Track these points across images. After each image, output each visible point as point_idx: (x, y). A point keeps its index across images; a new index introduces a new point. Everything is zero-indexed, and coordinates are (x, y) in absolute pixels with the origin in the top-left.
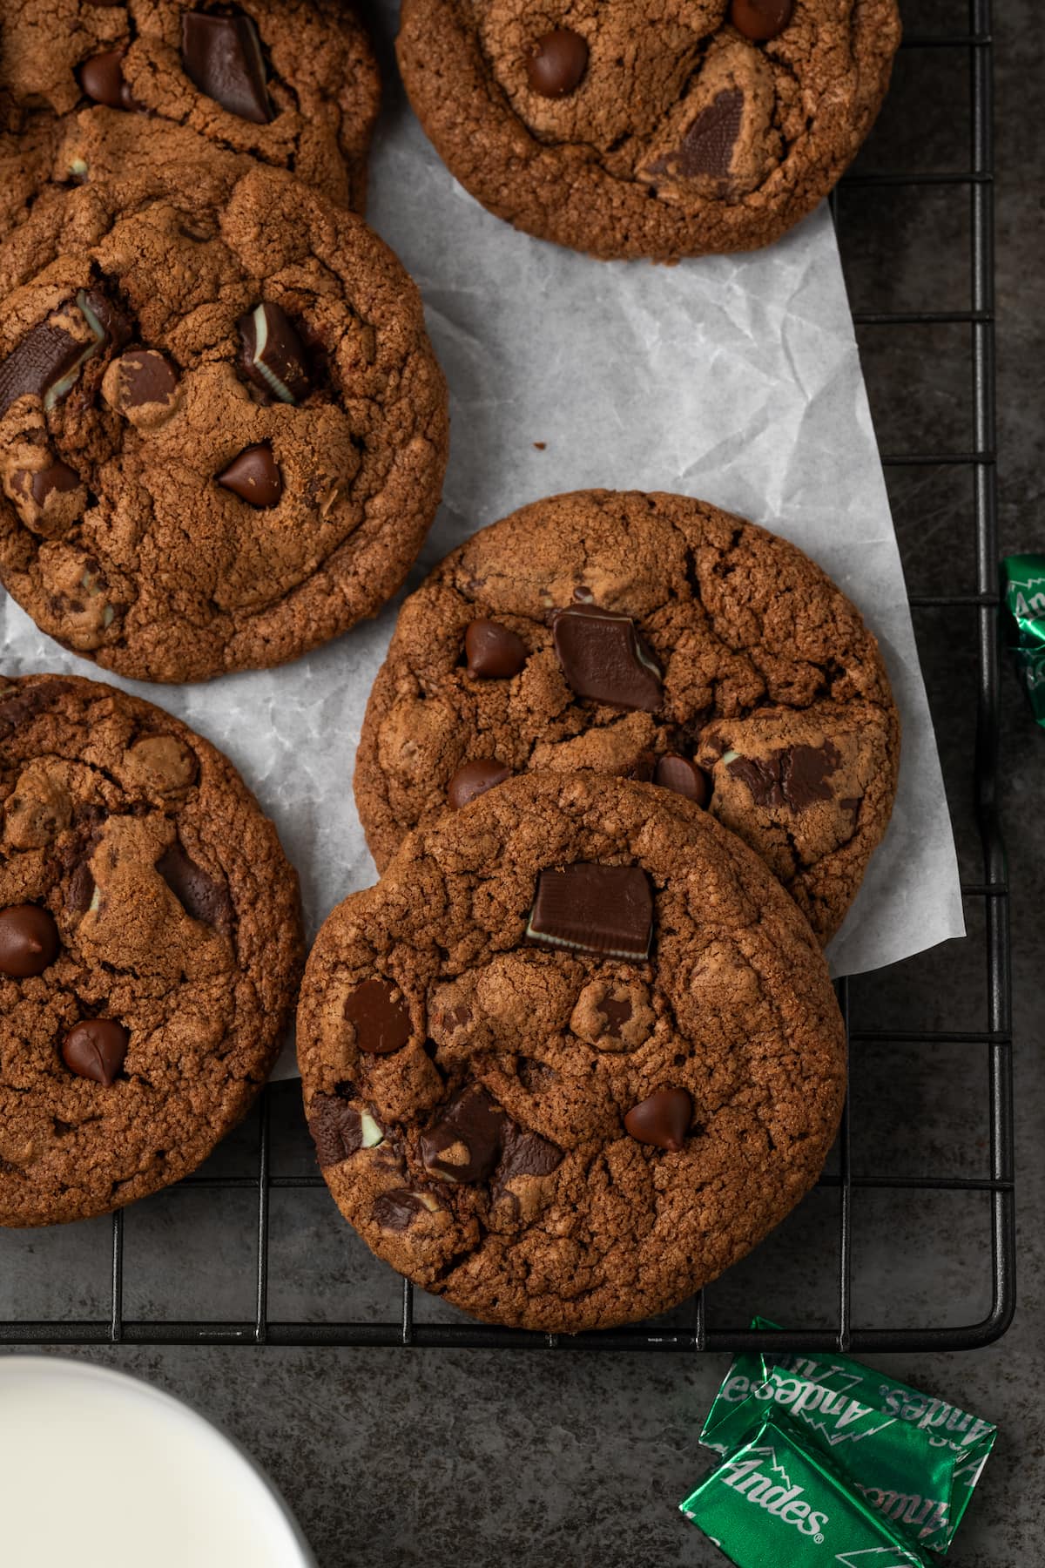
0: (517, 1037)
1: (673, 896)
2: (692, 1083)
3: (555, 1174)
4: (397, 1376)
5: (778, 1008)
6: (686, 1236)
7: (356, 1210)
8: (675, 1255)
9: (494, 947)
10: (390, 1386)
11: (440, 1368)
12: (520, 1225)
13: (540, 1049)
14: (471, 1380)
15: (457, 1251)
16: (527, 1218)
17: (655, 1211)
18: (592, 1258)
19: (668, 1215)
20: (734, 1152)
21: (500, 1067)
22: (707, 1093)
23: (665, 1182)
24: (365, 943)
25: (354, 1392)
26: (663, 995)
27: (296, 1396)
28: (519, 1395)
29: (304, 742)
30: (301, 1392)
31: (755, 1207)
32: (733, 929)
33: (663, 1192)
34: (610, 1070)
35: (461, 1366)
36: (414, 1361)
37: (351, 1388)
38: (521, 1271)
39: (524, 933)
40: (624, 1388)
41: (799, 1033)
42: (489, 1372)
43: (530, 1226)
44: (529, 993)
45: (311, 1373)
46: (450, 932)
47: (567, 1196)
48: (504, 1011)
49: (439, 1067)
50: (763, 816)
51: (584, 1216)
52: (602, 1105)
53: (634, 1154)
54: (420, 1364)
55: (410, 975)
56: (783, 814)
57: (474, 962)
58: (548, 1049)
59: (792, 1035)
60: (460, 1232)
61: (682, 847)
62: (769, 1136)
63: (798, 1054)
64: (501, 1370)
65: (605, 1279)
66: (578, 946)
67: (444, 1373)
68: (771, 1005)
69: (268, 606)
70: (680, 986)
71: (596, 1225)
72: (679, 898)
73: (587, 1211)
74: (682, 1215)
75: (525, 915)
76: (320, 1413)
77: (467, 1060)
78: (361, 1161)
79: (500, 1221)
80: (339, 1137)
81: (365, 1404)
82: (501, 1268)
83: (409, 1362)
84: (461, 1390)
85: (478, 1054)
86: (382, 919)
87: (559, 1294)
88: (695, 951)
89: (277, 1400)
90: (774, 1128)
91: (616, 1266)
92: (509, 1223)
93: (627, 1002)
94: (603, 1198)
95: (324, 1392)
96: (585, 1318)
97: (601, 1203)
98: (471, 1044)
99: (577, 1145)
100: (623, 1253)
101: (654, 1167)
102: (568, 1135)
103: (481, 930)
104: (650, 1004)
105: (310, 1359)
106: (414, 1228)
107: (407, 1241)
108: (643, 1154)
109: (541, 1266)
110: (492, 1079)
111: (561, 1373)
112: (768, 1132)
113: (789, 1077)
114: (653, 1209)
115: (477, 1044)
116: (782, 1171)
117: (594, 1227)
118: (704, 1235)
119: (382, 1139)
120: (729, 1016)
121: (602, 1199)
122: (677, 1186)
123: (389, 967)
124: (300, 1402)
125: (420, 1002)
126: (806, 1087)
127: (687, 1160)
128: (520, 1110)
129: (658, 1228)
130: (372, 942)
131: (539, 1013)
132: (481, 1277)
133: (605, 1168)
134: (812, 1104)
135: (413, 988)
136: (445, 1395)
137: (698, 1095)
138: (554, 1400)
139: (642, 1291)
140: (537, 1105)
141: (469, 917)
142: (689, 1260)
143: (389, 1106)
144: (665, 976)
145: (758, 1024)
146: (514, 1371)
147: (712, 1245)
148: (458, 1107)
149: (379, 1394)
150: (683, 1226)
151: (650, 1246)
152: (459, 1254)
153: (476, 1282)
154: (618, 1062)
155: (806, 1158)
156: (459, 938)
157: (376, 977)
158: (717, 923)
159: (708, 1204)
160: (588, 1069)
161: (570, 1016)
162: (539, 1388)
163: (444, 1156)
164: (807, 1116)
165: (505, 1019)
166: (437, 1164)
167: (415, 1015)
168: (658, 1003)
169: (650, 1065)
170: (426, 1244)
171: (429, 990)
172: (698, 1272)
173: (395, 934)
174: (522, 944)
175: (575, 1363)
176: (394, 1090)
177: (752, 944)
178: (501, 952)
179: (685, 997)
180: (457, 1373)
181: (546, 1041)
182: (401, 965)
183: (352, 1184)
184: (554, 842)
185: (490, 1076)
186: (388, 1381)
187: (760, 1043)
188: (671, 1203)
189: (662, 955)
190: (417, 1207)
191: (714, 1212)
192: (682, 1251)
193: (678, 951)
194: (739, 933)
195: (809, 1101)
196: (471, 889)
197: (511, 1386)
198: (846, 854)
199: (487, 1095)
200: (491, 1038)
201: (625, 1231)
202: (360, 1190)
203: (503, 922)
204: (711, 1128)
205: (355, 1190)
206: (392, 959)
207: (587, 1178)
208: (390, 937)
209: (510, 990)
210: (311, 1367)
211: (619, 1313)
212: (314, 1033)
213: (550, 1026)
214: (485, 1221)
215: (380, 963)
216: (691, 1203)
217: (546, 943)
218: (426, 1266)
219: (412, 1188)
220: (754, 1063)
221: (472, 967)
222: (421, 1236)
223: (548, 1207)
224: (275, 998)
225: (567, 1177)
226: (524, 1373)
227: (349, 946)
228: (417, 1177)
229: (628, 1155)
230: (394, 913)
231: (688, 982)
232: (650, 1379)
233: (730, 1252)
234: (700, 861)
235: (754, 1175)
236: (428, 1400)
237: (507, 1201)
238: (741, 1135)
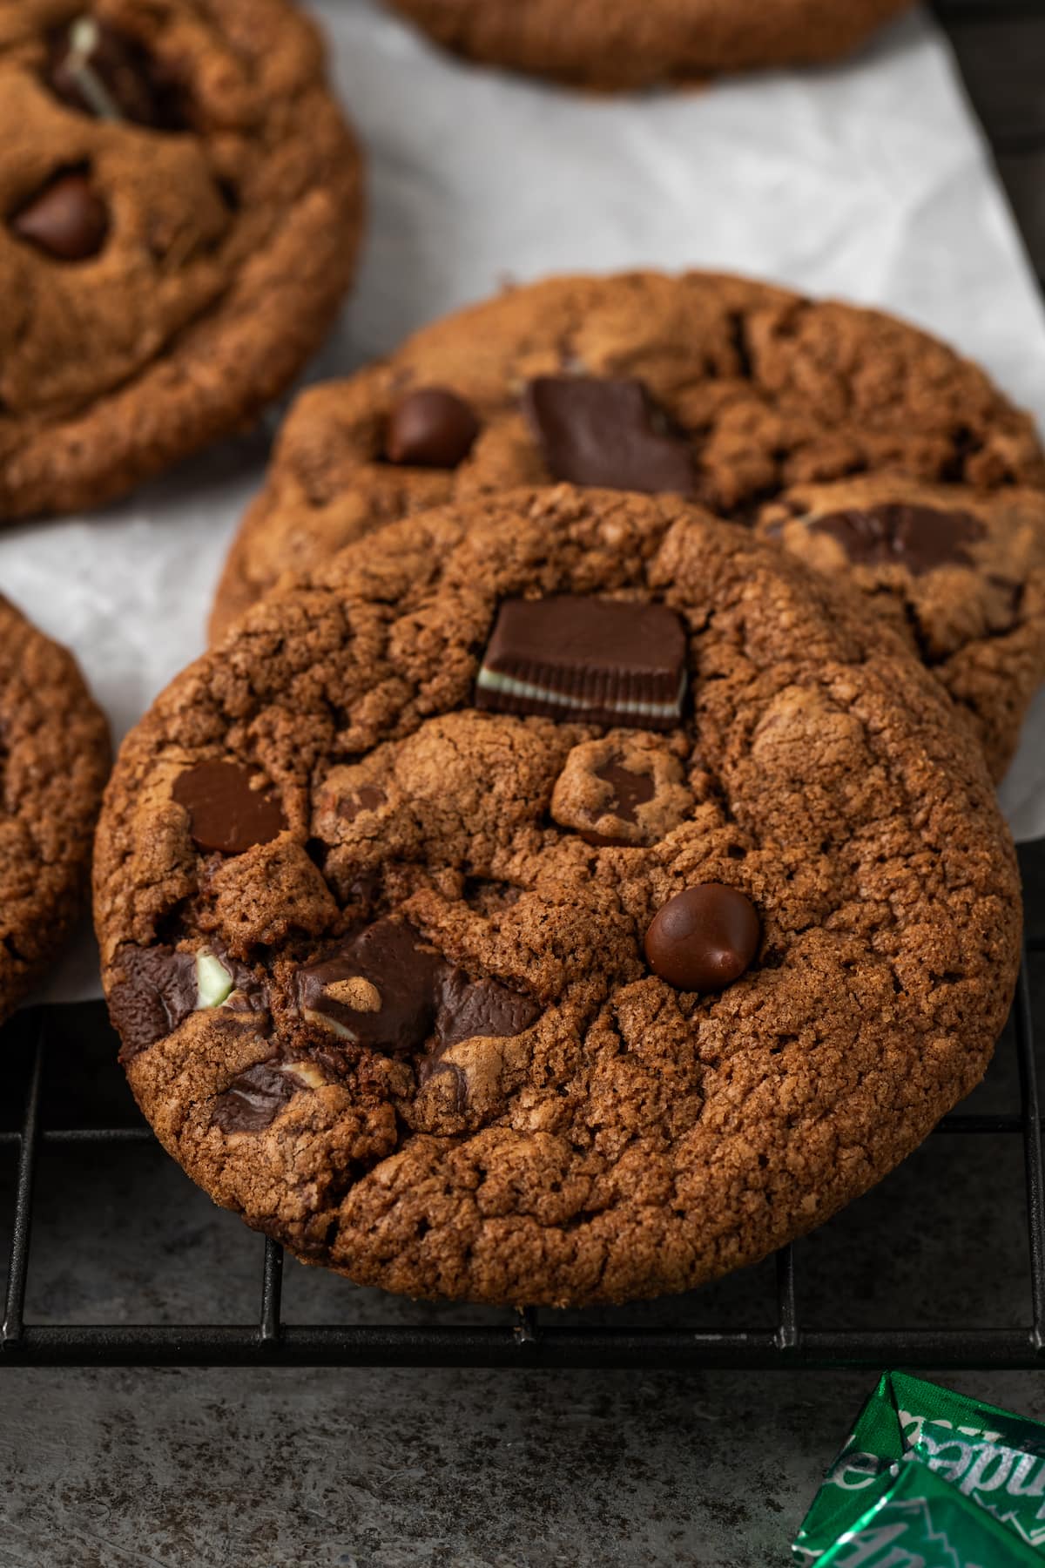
0: (461, 838)
1: (720, 634)
2: (759, 882)
3: (528, 1033)
4: (255, 1504)
5: (900, 778)
6: (757, 1120)
7: (183, 1116)
8: (739, 1149)
9: (423, 705)
10: (243, 1517)
11: (333, 1491)
12: (469, 1122)
13: (501, 854)
14: (388, 1507)
15: (356, 1150)
16: (481, 1106)
17: (701, 1093)
18: (592, 1163)
19: (723, 1095)
20: (834, 987)
21: (435, 887)
22: (785, 900)
23: (717, 1044)
24: (209, 705)
25: (179, 1526)
26: (708, 770)
27: (77, 1531)
28: (471, 1528)
29: (131, 606)
30: (85, 1527)
31: (875, 1083)
32: (820, 663)
33: (714, 1062)
34: (620, 868)
35: (370, 1488)
36: (287, 1481)
37: (174, 1521)
38: (468, 1177)
39: (473, 679)
40: (659, 1517)
41: (937, 816)
42: (418, 1497)
43: (487, 1121)
44: (481, 757)
45: (105, 1499)
46: (351, 675)
47: (549, 1070)
48: (440, 789)
49: (332, 884)
50: (863, 576)
51: (577, 1104)
52: (607, 913)
53: (663, 1003)
54: (298, 1485)
55: (283, 746)
56: (897, 574)
57: (390, 728)
58: (513, 853)
59: (925, 824)
60: (363, 1119)
61: (731, 554)
62: (893, 974)
63: (937, 851)
64: (440, 1493)
65: (615, 1198)
66: (563, 700)
67: (339, 1499)
68: (888, 773)
69: (79, 406)
70: (734, 749)
71: (597, 1115)
72: (731, 636)
73: (583, 1093)
74: (748, 1092)
75: (477, 650)
76: (117, 1557)
77: (377, 871)
78: (193, 1030)
79: (429, 1110)
80: (159, 1001)
81: (198, 1543)
82: (433, 1171)
83: (279, 1481)
84: (368, 1522)
85: (398, 858)
86: (238, 658)
87: (534, 1216)
88: (757, 698)
89: (42, 1538)
90: (902, 963)
91: (635, 1172)
92: (448, 1113)
93: (647, 776)
94: (610, 1065)
95: (125, 1525)
96: (582, 1256)
97: (608, 1074)
98: (385, 839)
99: (567, 983)
100: (648, 1154)
101: (697, 1025)
102: (548, 963)
103: (403, 678)
104: (685, 782)
105: (103, 1481)
106: (283, 1121)
107: (271, 1145)
108: (677, 1003)
109: (503, 1167)
110: (421, 901)
111: (546, 1497)
112: (892, 968)
113: (923, 886)
114: (697, 1089)
115: (394, 839)
116: (920, 1032)
117: (596, 1118)
118: (790, 1121)
119: (233, 988)
120: (817, 789)
121: (608, 1069)
122: (740, 1047)
123: (250, 743)
124: (83, 1542)
125: (299, 786)
126: (954, 900)
127: (754, 998)
128: (466, 941)
129: (706, 1116)
130: (221, 703)
131: (500, 787)
132: (398, 1184)
133: (614, 1026)
134: (965, 925)
135: (289, 767)
136: (340, 1529)
137: (770, 902)
138: (533, 1535)
139: (681, 1214)
140: (495, 929)
141: (383, 655)
142: (763, 1160)
143: (244, 918)
144: (710, 737)
145: (868, 804)
146: (464, 1493)
147: (802, 1140)
148: (362, 939)
149: (223, 1528)
150: (751, 1105)
151: (696, 1140)
152: (362, 1157)
153: (389, 1195)
154: (632, 854)
155: (960, 1015)
156: (366, 687)
157: (229, 759)
158: (792, 657)
159: (792, 1068)
160: (584, 869)
161: (550, 793)
162: (506, 1519)
163: (335, 990)
164: (958, 942)
165: (442, 803)
166: (325, 1005)
167: (290, 807)
168: (698, 779)
169: (687, 854)
170: (301, 1143)
171: (316, 774)
172: (780, 1185)
173: (259, 685)
174: (470, 698)
175: (571, 1482)
176: (252, 891)
177: (852, 681)
178: (434, 713)
179: (743, 764)
180: (362, 1498)
181: (510, 839)
182: (269, 734)
183: (180, 1069)
184: (521, 553)
185: (416, 897)
186: (241, 1510)
187: (871, 838)
188: (729, 1076)
189: (704, 709)
190: (292, 1086)
191: (803, 1082)
192: (751, 1143)
193: (730, 699)
194: (831, 669)
195: (959, 919)
196: (386, 621)
197: (457, 1515)
198: (1003, 643)
199: (412, 928)
200: (418, 833)
201: (650, 1118)
202: (191, 1077)
203: (438, 661)
204: (793, 954)
205: (183, 1079)
206: (257, 726)
207: (583, 1042)
208: (251, 691)
209: (451, 754)
210: (106, 1490)
211: (641, 1247)
212: (122, 841)
213: (518, 807)
214: (407, 1112)
215: (234, 737)
216: (763, 1068)
217: (509, 698)
218: (303, 1182)
219: (280, 1056)
220: (863, 868)
221: (387, 739)
222: (296, 1130)
223: (516, 1091)
224: (61, 846)
225: (547, 1037)
226: (481, 1498)
227: (183, 710)
228: (290, 1037)
229: (653, 1000)
230: (257, 646)
231: (748, 745)
232: (705, 1503)
233: (835, 1159)
234: (761, 574)
235: (871, 1029)
236: (311, 1537)
237: (445, 1079)
238: (848, 966)
